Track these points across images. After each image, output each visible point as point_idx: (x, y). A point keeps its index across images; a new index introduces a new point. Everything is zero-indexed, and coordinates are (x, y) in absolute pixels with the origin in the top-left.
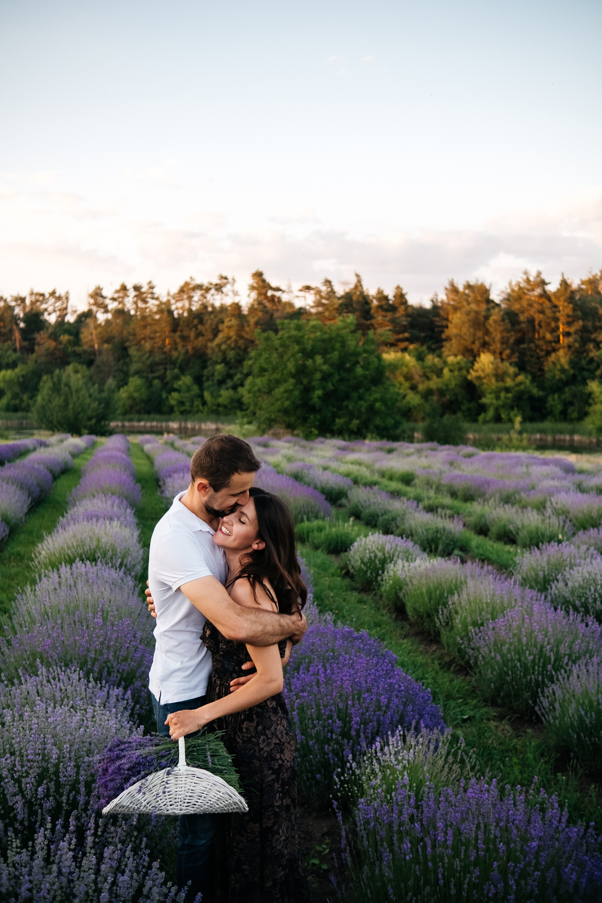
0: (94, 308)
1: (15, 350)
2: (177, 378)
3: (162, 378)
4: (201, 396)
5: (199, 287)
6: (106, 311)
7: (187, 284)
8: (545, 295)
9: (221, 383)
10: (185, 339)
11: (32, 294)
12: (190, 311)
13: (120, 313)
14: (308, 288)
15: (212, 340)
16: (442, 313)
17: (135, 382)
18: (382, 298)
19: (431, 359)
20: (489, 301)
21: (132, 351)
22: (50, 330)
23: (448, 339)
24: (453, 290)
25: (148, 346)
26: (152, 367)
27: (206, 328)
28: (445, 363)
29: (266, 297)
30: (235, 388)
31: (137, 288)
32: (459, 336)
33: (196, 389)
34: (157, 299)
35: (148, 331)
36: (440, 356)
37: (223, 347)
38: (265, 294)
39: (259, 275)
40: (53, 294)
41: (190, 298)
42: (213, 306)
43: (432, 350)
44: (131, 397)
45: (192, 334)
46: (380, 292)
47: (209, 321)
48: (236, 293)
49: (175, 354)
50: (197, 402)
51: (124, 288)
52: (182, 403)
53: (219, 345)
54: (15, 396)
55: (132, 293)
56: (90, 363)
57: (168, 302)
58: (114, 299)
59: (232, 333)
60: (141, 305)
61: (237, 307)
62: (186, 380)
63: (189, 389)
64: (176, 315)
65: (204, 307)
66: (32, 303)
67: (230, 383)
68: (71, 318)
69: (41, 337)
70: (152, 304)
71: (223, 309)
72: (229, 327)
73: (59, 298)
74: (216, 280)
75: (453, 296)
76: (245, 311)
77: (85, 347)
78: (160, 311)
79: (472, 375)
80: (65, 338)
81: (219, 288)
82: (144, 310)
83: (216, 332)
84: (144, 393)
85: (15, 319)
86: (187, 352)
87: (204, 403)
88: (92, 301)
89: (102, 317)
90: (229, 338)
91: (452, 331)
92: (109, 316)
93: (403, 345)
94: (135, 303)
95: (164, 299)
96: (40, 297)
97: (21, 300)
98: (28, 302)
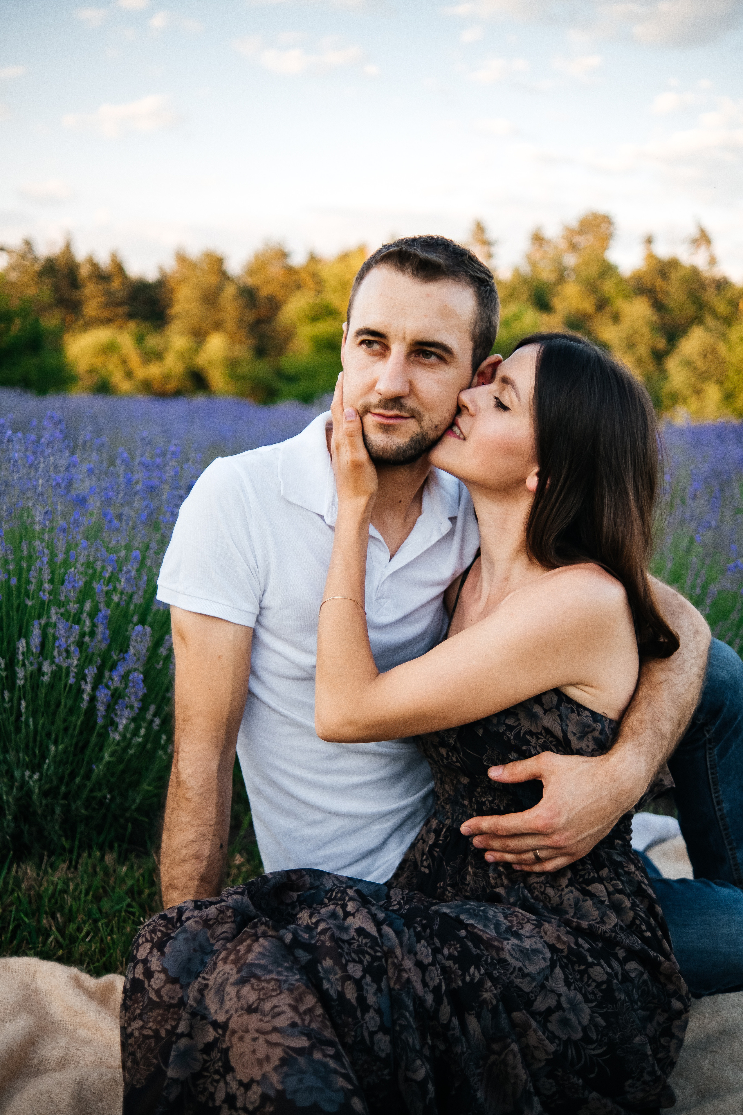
18: (94, 265)
23: (176, 317)
24: (182, 258)
28: (169, 346)
32: (188, 315)
36: (163, 337)
43: (154, 329)
75: (182, 265)
79: (201, 360)
91: (179, 306)
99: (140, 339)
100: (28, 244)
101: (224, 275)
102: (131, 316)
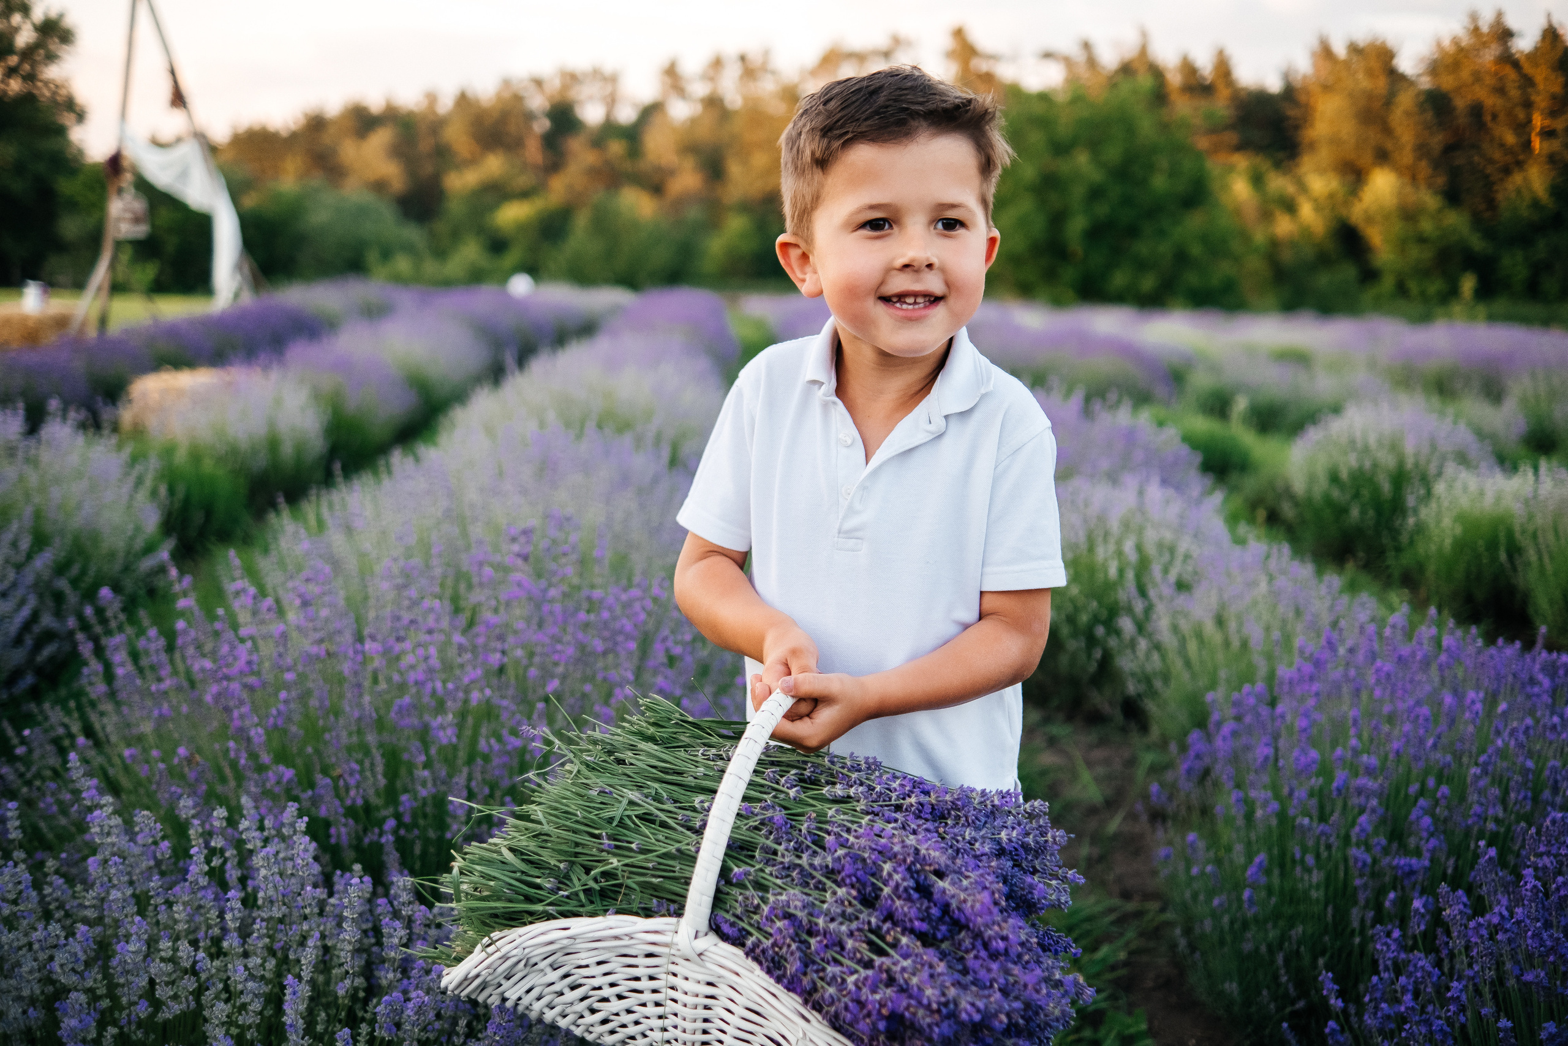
0: (667, 96)
5: (850, 55)
6: (687, 98)
7: (831, 53)
8: (1507, 59)
11: (558, 72)
13: (713, 103)
14: (1048, 55)
16: (1303, 98)
17: (734, 223)
18: (1189, 68)
19: (1278, 183)
20: (1393, 74)
21: (734, 169)
22: (592, 135)
23: (1312, 146)
24: (1325, 52)
28: (1303, 188)
31: (743, 58)
32: (1335, 141)
34: (778, 77)
35: (759, 133)
36: (1294, 177)
38: (970, 67)
39: (959, 34)
40: (596, 72)
43: (1278, 165)
44: (731, 251)
46: (1185, 59)
51: (718, 61)
55: (734, 70)
56: (659, 189)
57: (796, 83)
58: (701, 79)
60: (751, 87)
66: (563, 90)
68: (626, 115)
69: (576, 145)
70: (767, 87)
73: (604, 80)
74: (883, 45)
75: (1323, 64)
77: (651, 161)
78: (781, 96)
79: (1357, 213)
80: (616, 148)
81: (887, 55)
82: (754, 99)
85: (529, 116)
88: (665, 82)
89: (680, 111)
91: (1319, 129)
92: (694, 109)
93: (1224, 156)
94: (740, 84)
96: (572, 78)
97: (538, 83)
98: (554, 85)
99: (1257, 180)
100: (1087, 46)
101: (1394, 77)
102: (1240, 147)
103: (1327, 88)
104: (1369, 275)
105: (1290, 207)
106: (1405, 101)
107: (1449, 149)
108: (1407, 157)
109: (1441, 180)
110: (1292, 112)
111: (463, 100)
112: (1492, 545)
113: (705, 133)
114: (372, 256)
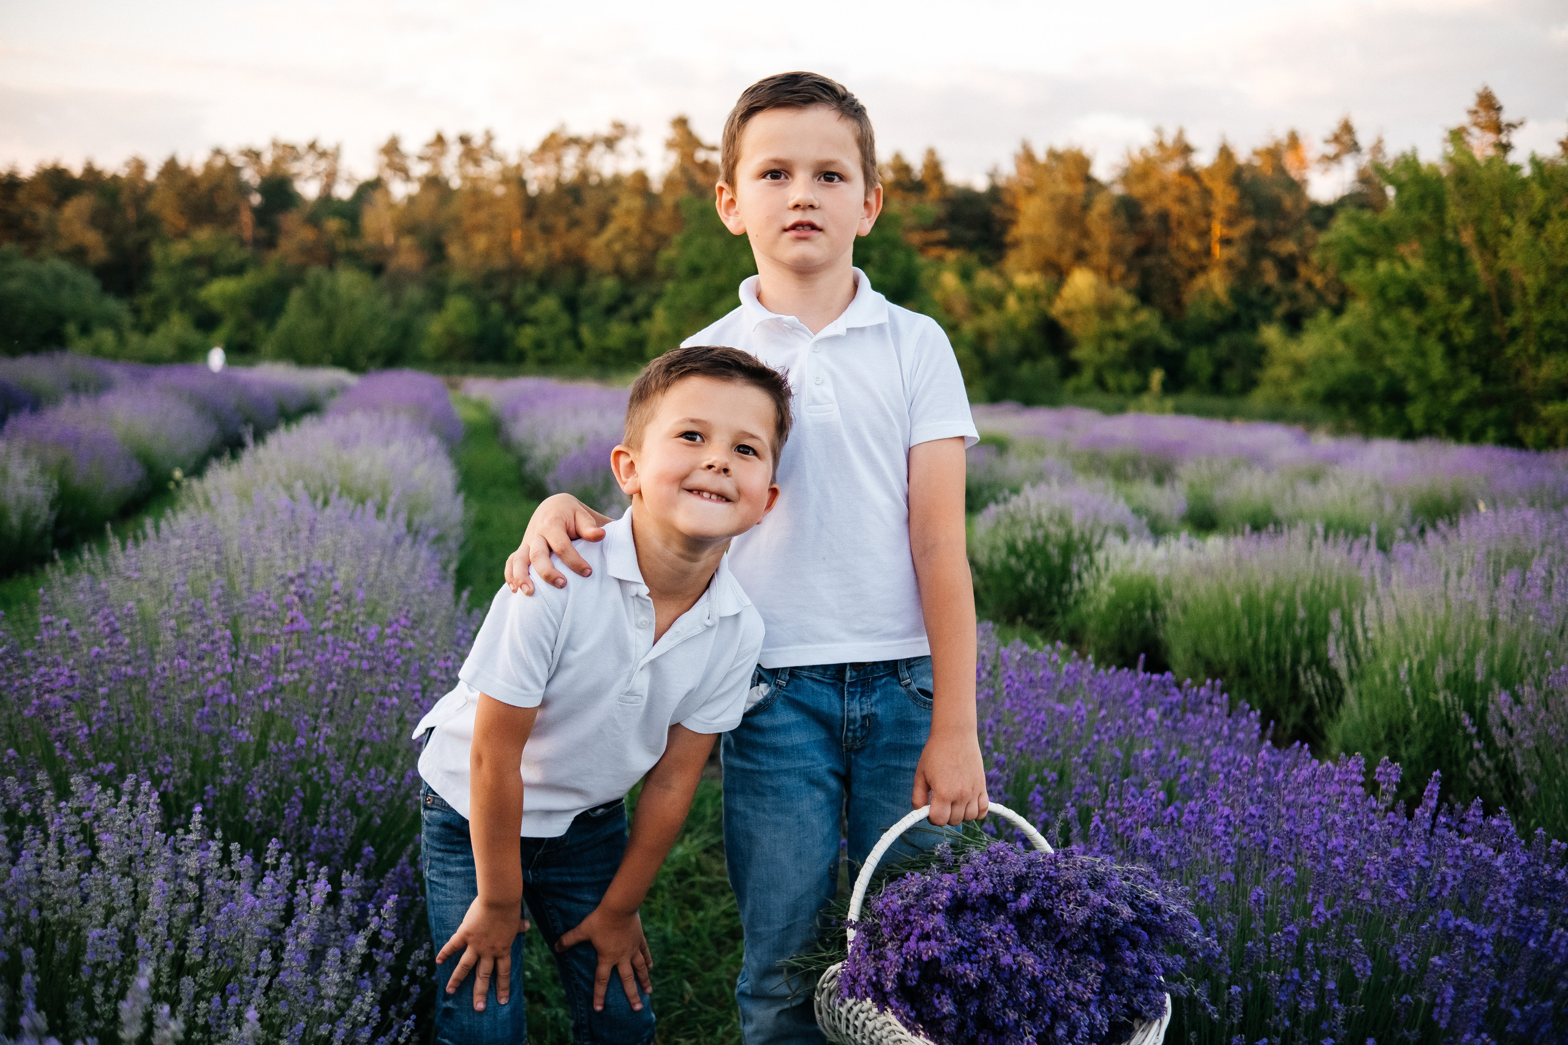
0: (387, 174)
1: (242, 244)
2: (531, 300)
3: (506, 299)
4: (574, 334)
5: (575, 141)
6: (407, 178)
7: (553, 136)
8: (1189, 172)
9: (611, 310)
10: (548, 230)
11: (275, 145)
12: (558, 183)
13: (434, 182)
15: (596, 234)
16: (1008, 199)
17: (457, 305)
18: (902, 168)
19: (985, 279)
20: (1089, 180)
21: (454, 251)
22: (308, 209)
23: (1016, 244)
24: (1027, 157)
25: (481, 242)
26: (489, 280)
27: (586, 212)
28: (1010, 286)
29: (694, 162)
30: (635, 320)
31: (464, 140)
32: (1037, 240)
33: (565, 321)
34: (501, 160)
35: (482, 216)
36: (1001, 274)
37: (617, 247)
38: (691, 156)
39: (681, 123)
40: (312, 146)
41: (558, 160)
42: (599, 174)
43: (986, 263)
44: (450, 333)
45: (561, 223)
46: (898, 157)
47: (592, 202)
48: (640, 154)
49: (529, 258)
50: (568, 345)
51: (440, 140)
52: (539, 345)
53: (608, 244)
54: (242, 326)
55: (455, 150)
56: (377, 270)
57: (519, 168)
58: (422, 158)
59: (633, 223)
60: (471, 170)
61: (641, 178)
62: (549, 304)
63: (553, 321)
64: (533, 188)
65: (584, 175)
66: (276, 163)
67: (626, 311)
68: (344, 191)
69: (290, 221)
70: (490, 169)
71: (617, 181)
72: (629, 212)
73: (323, 155)
74: (605, 130)
75: (1026, 168)
76: (656, 185)
77: (370, 240)
78: (505, 180)
79: (1057, 309)
80: (333, 225)
81: (610, 143)
82: (474, 180)
83: (603, 220)
84: (472, 326)
85: (243, 189)
86: (550, 256)
87: (580, 346)
88: (385, 159)
89: (400, 190)
90: (625, 231)
91: (1023, 229)
92: (414, 188)
93: (935, 252)
94: (461, 166)
95: (513, 160)
96: (290, 152)
97: (254, 155)
98: (267, 159)
101: (1091, 183)
103: (1030, 191)
104: (1070, 368)
105: (998, 302)
106: (1101, 206)
107: (1142, 252)
108: (1102, 258)
109: (1133, 281)
110: (998, 212)
111: (171, 169)
112: (1140, 606)
113: (423, 212)
114: (71, 329)
